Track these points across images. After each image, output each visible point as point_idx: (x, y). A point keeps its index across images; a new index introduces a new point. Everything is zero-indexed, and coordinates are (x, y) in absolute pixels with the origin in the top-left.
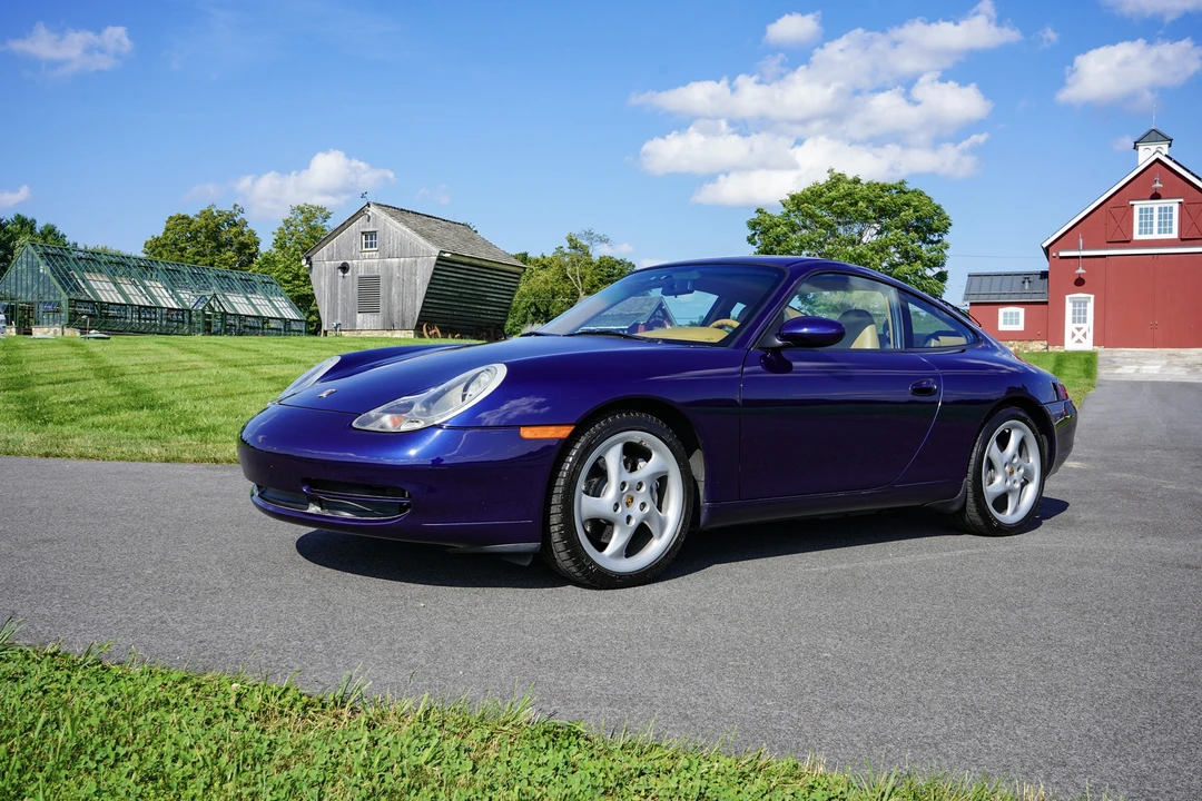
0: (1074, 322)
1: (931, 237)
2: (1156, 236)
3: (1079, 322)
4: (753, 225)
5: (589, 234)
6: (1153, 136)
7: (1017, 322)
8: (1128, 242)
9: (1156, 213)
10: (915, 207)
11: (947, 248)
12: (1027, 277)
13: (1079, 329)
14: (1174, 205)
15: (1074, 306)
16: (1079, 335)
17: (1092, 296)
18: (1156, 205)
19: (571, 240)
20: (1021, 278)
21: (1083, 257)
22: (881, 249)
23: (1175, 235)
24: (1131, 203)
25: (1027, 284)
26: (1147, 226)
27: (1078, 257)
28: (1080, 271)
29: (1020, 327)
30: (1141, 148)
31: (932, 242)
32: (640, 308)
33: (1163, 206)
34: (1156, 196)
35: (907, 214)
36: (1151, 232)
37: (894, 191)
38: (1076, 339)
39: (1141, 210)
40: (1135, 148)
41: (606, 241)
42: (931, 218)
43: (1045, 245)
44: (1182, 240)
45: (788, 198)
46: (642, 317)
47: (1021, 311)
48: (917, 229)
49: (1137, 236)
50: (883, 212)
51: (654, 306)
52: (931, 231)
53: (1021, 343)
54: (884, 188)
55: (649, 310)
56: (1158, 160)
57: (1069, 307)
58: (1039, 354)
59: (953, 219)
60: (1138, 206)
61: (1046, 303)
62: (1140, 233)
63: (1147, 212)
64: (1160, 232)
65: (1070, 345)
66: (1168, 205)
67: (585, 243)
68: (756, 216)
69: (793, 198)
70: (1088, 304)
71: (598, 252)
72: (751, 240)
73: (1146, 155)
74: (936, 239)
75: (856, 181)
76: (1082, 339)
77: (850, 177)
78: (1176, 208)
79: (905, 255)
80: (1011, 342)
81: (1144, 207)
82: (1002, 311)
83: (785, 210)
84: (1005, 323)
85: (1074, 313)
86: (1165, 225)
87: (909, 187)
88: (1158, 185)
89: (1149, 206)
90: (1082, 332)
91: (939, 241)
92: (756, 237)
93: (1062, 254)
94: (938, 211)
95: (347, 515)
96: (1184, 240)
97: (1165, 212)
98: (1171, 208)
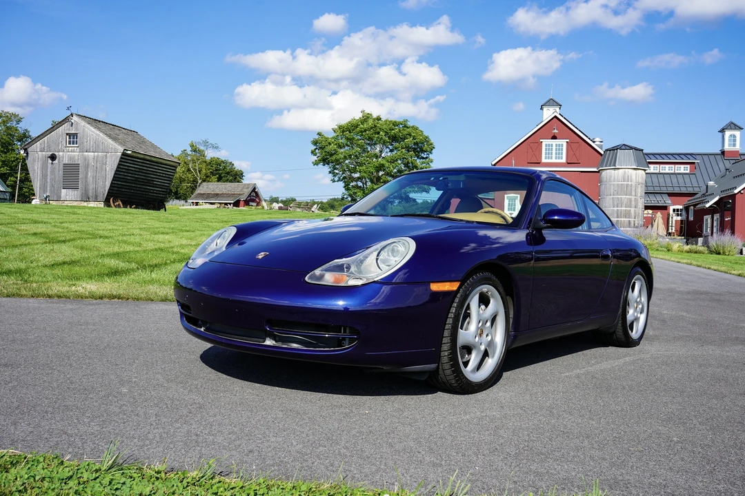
0: (509, 210)
1: (423, 155)
2: (554, 161)
4: (315, 143)
5: (206, 143)
6: (551, 102)
8: (539, 163)
9: (554, 148)
10: (414, 137)
11: (431, 162)
13: (511, 213)
14: (564, 142)
15: (509, 200)
17: (519, 196)
18: (554, 142)
19: (192, 146)
22: (393, 161)
23: (564, 160)
24: (541, 140)
26: (549, 155)
30: (545, 109)
31: (423, 158)
32: (241, 190)
33: (558, 143)
34: (554, 138)
35: (409, 141)
36: (552, 158)
37: (401, 126)
39: (546, 145)
40: (542, 109)
41: (217, 148)
42: (423, 143)
43: (493, 163)
44: (568, 163)
45: (336, 127)
46: (242, 196)
48: (414, 150)
49: (544, 160)
50: (394, 139)
51: (250, 189)
52: (423, 151)
54: (395, 124)
55: (247, 192)
56: (555, 117)
57: (506, 202)
59: (435, 144)
60: (545, 142)
61: (493, 199)
62: (546, 158)
63: (549, 147)
64: (556, 158)
66: (561, 143)
67: (202, 148)
68: (317, 137)
69: (340, 127)
70: (516, 198)
71: (210, 154)
72: (313, 152)
73: (548, 113)
74: (425, 156)
75: (379, 119)
77: (375, 116)
78: (565, 144)
79: (406, 165)
81: (548, 143)
83: (335, 135)
85: (509, 204)
86: (559, 155)
87: (410, 124)
88: (556, 131)
89: (550, 143)
91: (427, 158)
92: (317, 151)
94: (427, 140)
95: (295, 345)
96: (569, 164)
97: (559, 147)
98: (562, 145)
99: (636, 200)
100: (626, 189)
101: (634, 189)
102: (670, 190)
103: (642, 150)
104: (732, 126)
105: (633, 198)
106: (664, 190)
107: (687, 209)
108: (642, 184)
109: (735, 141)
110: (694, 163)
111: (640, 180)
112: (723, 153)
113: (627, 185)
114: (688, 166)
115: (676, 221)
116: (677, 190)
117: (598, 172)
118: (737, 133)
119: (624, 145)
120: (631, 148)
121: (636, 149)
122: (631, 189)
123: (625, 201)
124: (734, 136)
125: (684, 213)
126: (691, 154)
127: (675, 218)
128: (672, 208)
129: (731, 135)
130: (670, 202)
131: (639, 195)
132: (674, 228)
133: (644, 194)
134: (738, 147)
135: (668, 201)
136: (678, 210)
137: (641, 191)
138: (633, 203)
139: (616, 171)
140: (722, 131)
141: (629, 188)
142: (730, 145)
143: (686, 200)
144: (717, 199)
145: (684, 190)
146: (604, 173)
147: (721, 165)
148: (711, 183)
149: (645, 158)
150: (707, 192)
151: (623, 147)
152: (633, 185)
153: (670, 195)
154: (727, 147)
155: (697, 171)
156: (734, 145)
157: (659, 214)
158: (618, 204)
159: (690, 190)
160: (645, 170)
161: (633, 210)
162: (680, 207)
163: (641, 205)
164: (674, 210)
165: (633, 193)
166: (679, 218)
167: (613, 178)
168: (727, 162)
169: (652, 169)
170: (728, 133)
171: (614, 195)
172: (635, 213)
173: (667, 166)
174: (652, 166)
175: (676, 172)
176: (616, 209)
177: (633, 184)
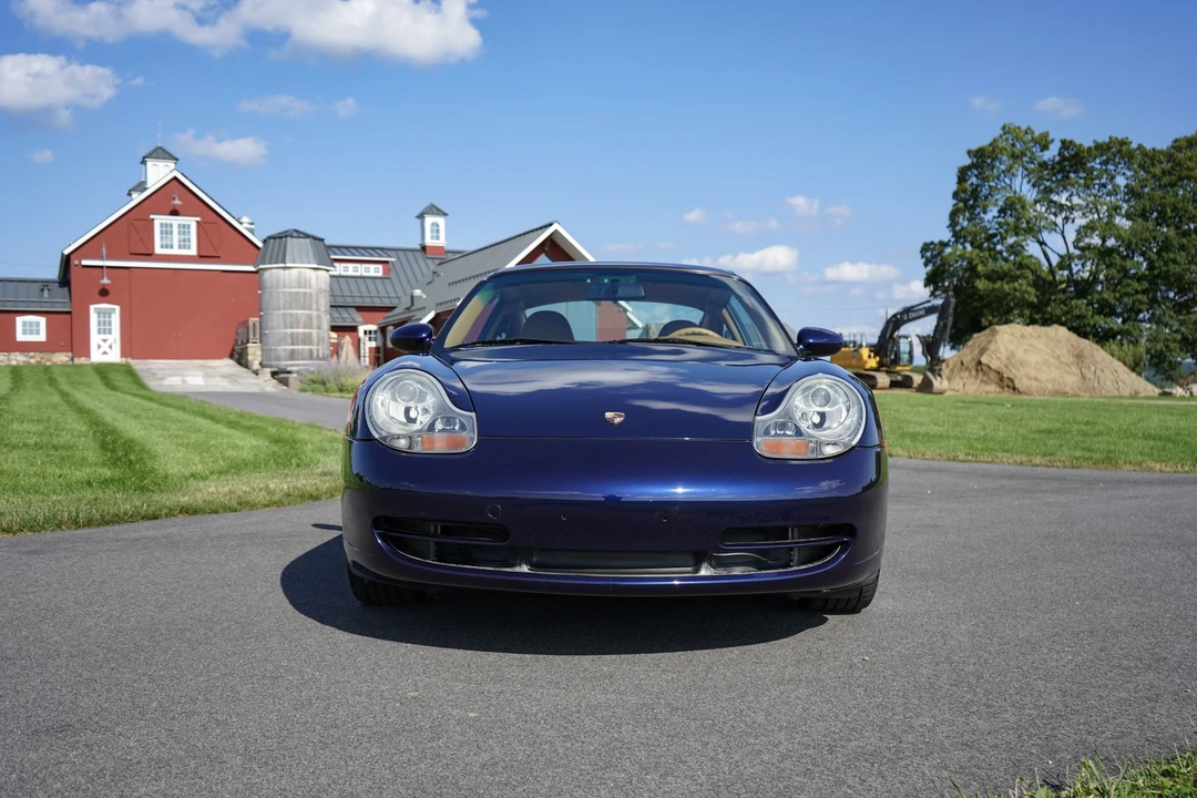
0: (99, 333)
2: (176, 251)
3: (105, 333)
6: (161, 153)
7: (38, 333)
8: (150, 255)
9: (175, 229)
12: (44, 284)
13: (105, 341)
14: (192, 222)
15: (99, 317)
16: (105, 347)
17: (117, 308)
18: (175, 221)
20: (40, 286)
21: (108, 267)
23: (193, 251)
24: (152, 217)
25: (46, 292)
26: (167, 241)
27: (102, 267)
28: (106, 281)
29: (42, 337)
30: (150, 163)
33: (182, 223)
34: (175, 213)
36: (172, 247)
38: (102, 350)
39: (162, 225)
40: (144, 162)
43: (66, 252)
44: (200, 256)
47: (42, 320)
49: (158, 250)
53: (42, 355)
56: (175, 178)
57: (94, 318)
58: (64, 365)
60: (159, 221)
61: (70, 313)
62: (161, 247)
63: (167, 228)
64: (180, 247)
65: (96, 357)
66: (187, 223)
70: (113, 315)
73: (160, 172)
76: (108, 350)
78: (194, 225)
80: (32, 354)
81: (164, 222)
82: (20, 320)
84: (24, 332)
85: (99, 323)
86: (184, 244)
88: (177, 202)
89: (169, 222)
90: (108, 343)
93: (85, 262)
96: (202, 257)
97: (184, 229)
98: (189, 226)
99: (319, 317)
100: (303, 301)
101: (314, 299)
102: (359, 302)
103: (322, 240)
104: (435, 211)
105: (314, 313)
106: (350, 301)
107: (383, 330)
108: (325, 291)
109: (438, 231)
110: (387, 262)
111: (323, 286)
112: (424, 248)
113: (305, 293)
114: (380, 267)
115: (370, 348)
116: (368, 302)
117: (256, 272)
118: (441, 221)
119: (296, 231)
120: (307, 236)
121: (315, 238)
122: (311, 300)
123: (303, 319)
124: (437, 225)
125: (379, 335)
126: (381, 249)
127: (369, 345)
128: (361, 329)
129: (433, 224)
130: (360, 319)
131: (323, 309)
132: (367, 359)
133: (328, 307)
134: (442, 242)
135: (358, 317)
136: (370, 332)
137: (324, 303)
138: (315, 322)
139: (287, 271)
140: (421, 216)
141: (307, 299)
142: (432, 238)
143: (382, 318)
144: (431, 315)
145: (377, 303)
146: (267, 275)
147: (423, 266)
148: (417, 292)
149: (327, 253)
150: (412, 305)
151: (295, 234)
152: (314, 293)
153: (360, 309)
154: (429, 242)
155: (392, 275)
156: (438, 238)
157: (347, 339)
158: (291, 323)
159: (386, 303)
160: (328, 271)
161: (314, 332)
162: (373, 327)
163: (326, 325)
164: (365, 332)
165: (314, 307)
166: (373, 344)
167: (281, 283)
168: (429, 262)
169: (340, 269)
170: (429, 220)
171: (285, 309)
172: (318, 337)
173: (351, 266)
174: (336, 264)
175: (365, 274)
176: (289, 331)
177: (313, 291)
